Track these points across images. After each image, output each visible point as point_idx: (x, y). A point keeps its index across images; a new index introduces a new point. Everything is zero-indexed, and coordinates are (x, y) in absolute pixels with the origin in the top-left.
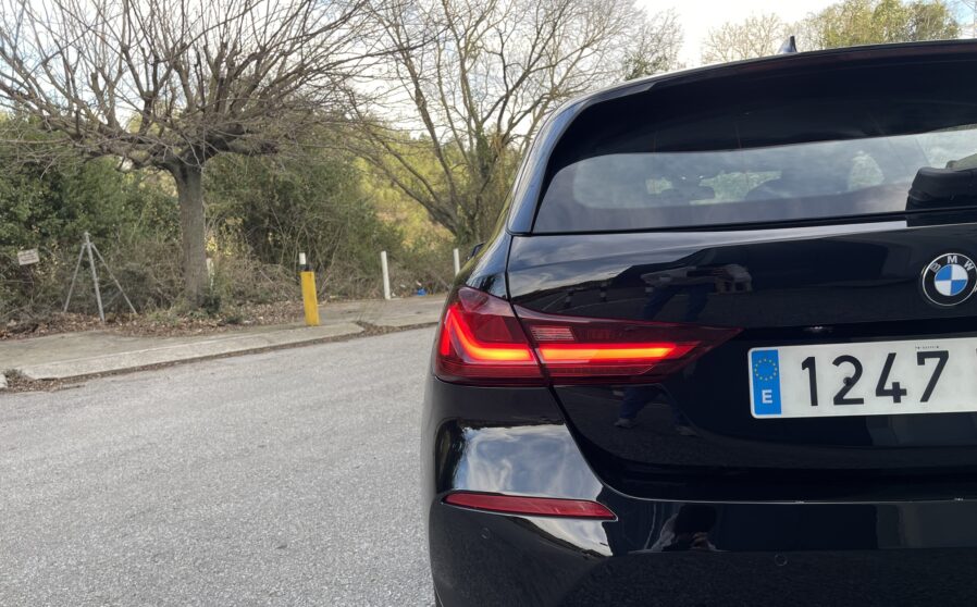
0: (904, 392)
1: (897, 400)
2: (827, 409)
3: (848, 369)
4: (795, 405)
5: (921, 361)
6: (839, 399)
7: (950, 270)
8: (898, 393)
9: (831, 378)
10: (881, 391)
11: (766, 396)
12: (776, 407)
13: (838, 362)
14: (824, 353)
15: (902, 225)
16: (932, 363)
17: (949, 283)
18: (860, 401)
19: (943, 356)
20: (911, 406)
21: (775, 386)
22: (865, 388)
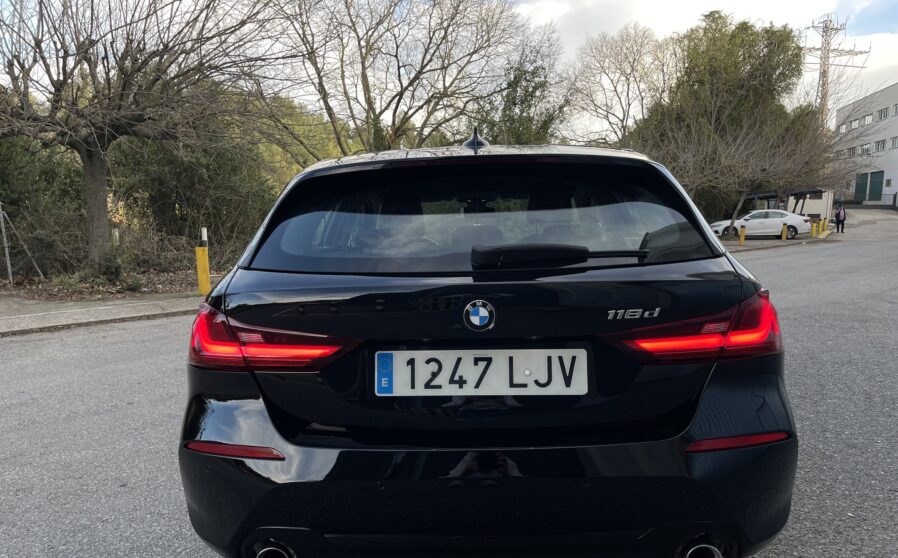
0: (465, 382)
1: (461, 387)
2: (420, 391)
3: (434, 367)
4: (401, 388)
5: (476, 363)
6: (428, 386)
7: (478, 310)
8: (461, 382)
9: (423, 372)
10: (452, 381)
11: (384, 381)
12: (390, 388)
13: (428, 362)
14: (421, 356)
15: (469, 280)
16: (482, 365)
17: (478, 318)
18: (439, 387)
19: (489, 360)
20: (469, 390)
21: (390, 376)
22: (443, 379)
